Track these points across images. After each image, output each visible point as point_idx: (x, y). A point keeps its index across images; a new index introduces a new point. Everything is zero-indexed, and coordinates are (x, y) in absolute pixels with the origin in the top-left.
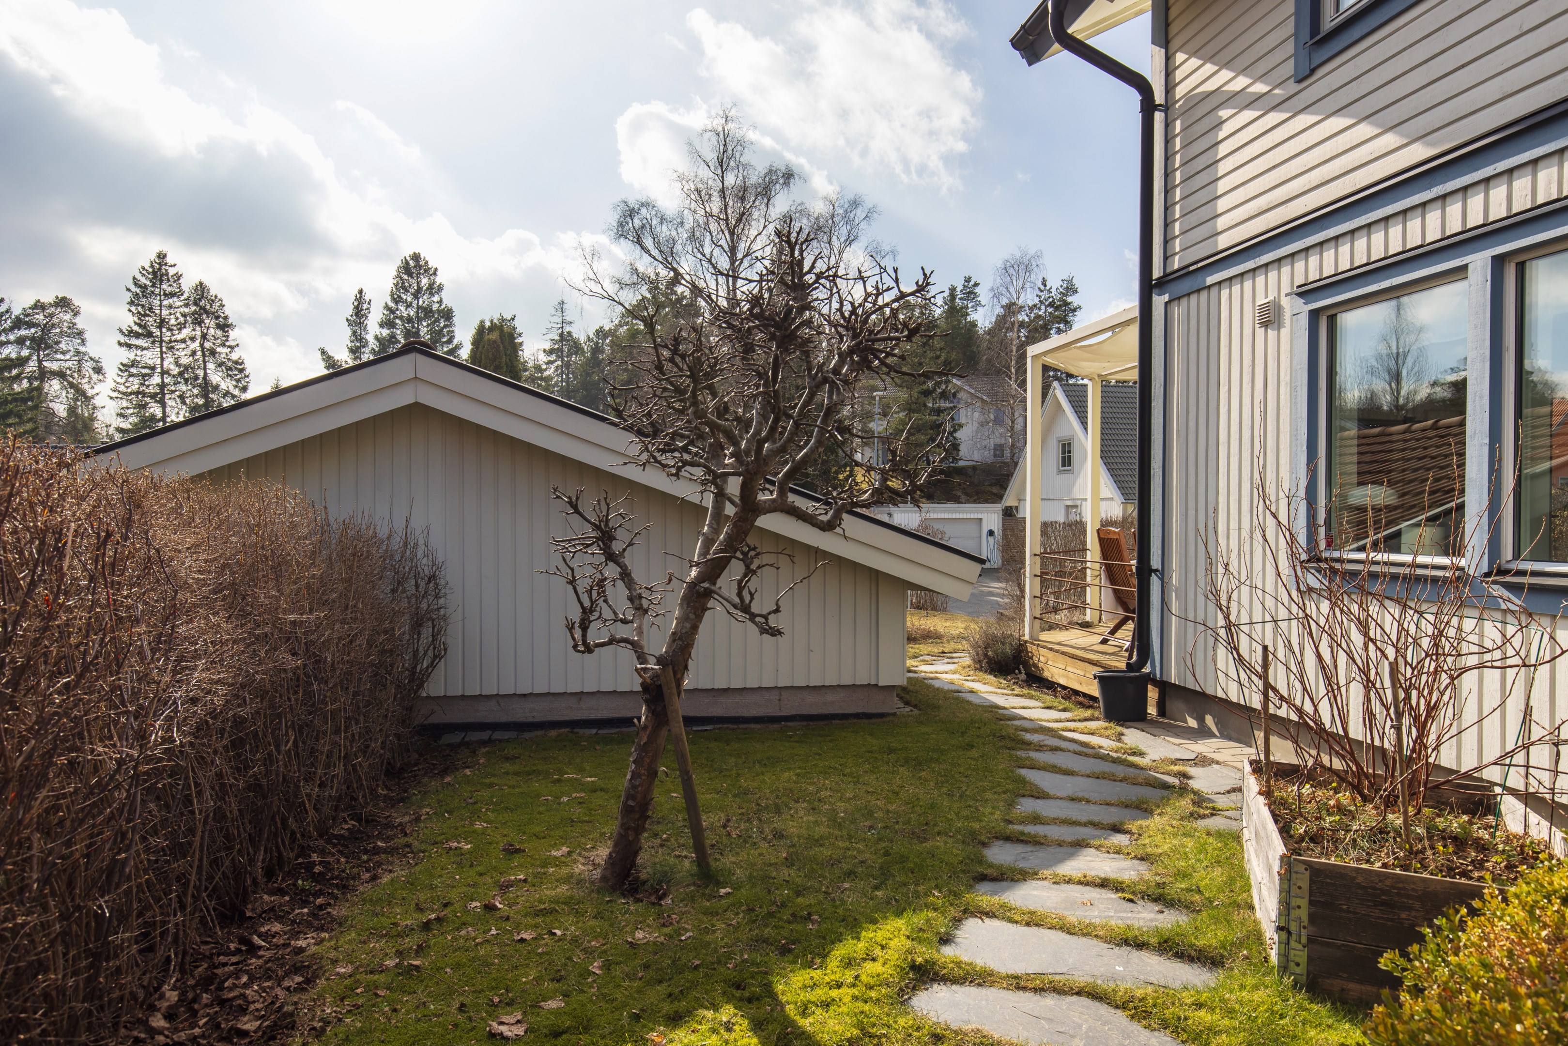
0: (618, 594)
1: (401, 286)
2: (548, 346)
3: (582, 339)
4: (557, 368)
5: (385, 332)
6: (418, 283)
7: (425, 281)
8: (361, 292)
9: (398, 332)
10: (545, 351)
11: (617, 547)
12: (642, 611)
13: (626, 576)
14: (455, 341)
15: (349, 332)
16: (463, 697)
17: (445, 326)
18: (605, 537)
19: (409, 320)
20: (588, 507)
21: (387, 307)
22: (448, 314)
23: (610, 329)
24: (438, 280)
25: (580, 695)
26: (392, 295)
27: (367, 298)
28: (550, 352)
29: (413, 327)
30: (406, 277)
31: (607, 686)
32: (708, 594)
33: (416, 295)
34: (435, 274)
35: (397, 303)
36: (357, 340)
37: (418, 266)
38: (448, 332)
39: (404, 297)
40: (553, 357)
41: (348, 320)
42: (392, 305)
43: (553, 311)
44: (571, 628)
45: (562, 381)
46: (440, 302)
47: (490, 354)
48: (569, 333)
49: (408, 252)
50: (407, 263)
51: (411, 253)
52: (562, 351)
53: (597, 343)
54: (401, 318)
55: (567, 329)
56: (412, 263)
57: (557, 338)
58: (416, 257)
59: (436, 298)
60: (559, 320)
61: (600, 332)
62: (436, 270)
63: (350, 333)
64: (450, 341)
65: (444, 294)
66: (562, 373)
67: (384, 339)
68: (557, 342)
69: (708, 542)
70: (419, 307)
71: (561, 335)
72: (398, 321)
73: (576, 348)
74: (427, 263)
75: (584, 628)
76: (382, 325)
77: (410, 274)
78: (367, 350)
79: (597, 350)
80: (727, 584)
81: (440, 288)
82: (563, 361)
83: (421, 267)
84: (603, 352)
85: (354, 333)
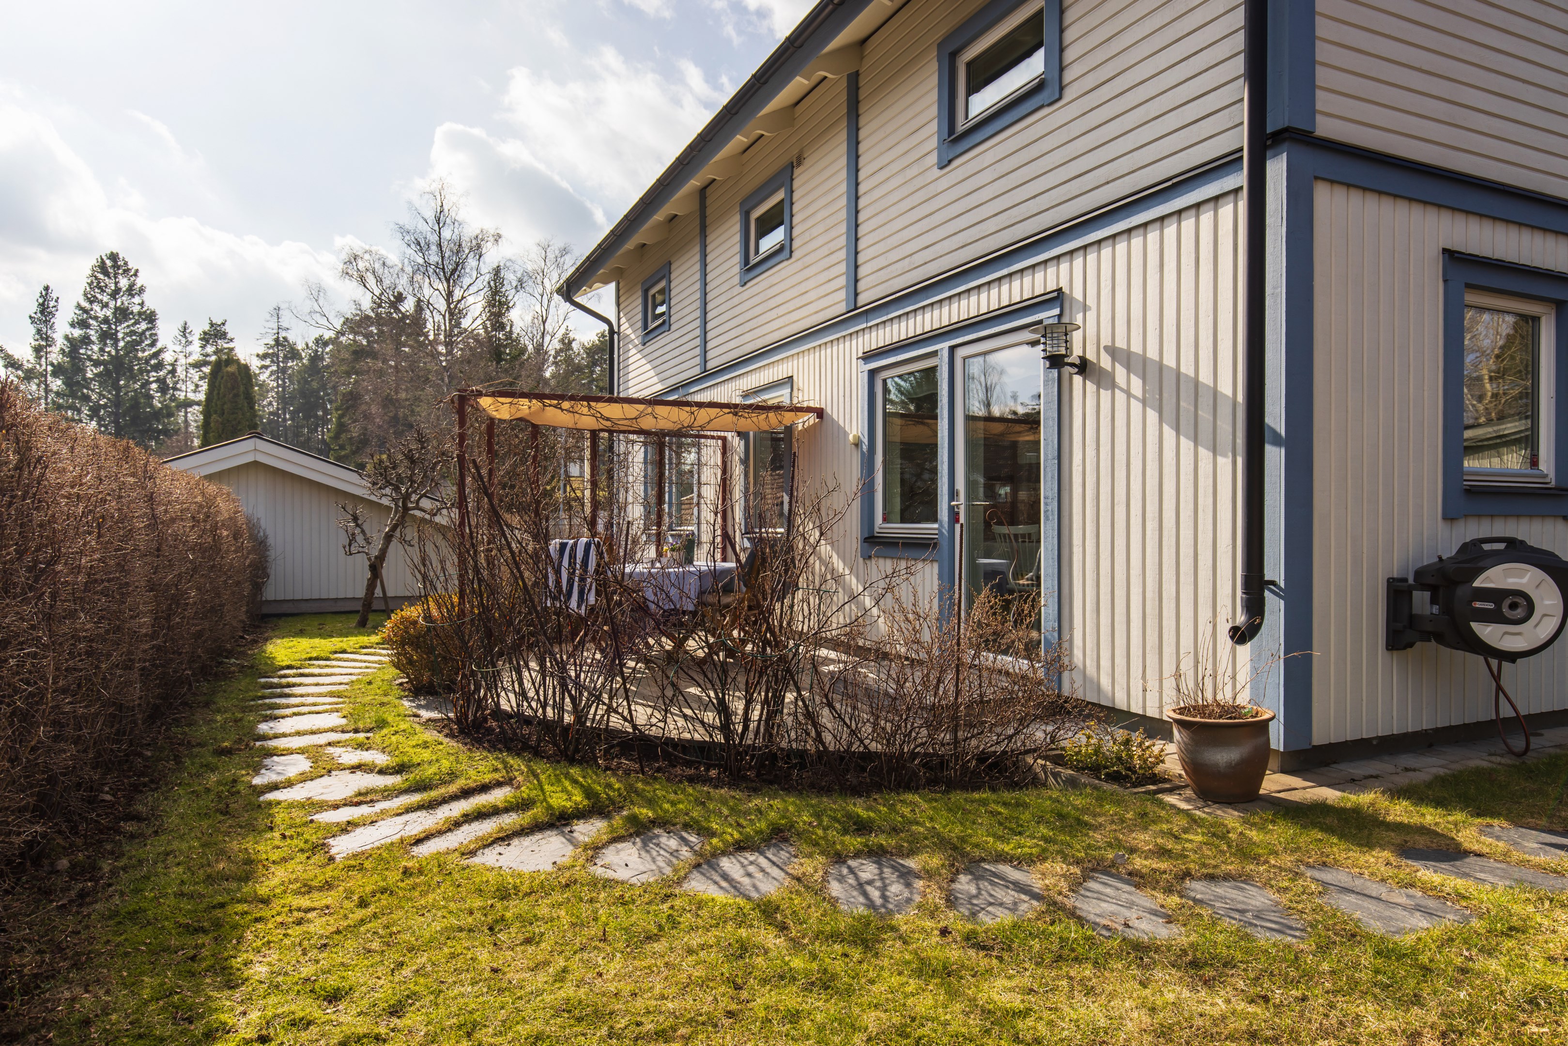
0: (360, 539)
1: (96, 285)
2: (262, 350)
3: (300, 346)
4: (272, 373)
5: (77, 333)
6: (116, 283)
7: (124, 283)
8: (47, 288)
9: (92, 332)
10: (258, 355)
11: (360, 522)
12: (369, 543)
13: (363, 532)
14: (159, 345)
15: (32, 330)
16: (275, 601)
17: (148, 329)
18: (355, 519)
19: (106, 320)
20: (349, 508)
21: (79, 307)
22: (151, 318)
23: (330, 339)
24: (139, 282)
25: (336, 600)
26: (85, 295)
27: (54, 295)
28: (264, 357)
29: (110, 328)
30: (101, 276)
31: (350, 595)
32: (392, 536)
33: (114, 294)
34: (136, 275)
35: (91, 302)
36: (42, 339)
37: (116, 266)
38: (151, 335)
39: (99, 297)
40: (267, 362)
41: (31, 317)
42: (85, 304)
43: (268, 317)
44: (344, 547)
45: (278, 386)
46: (142, 304)
47: (229, 385)
48: (285, 339)
49: (105, 252)
50: (103, 262)
51: (109, 252)
52: (278, 357)
53: (317, 351)
54: (96, 318)
55: (283, 334)
56: (109, 263)
57: (273, 343)
58: (114, 257)
59: (137, 300)
60: (275, 326)
61: (320, 341)
62: (137, 271)
63: (34, 331)
64: (153, 344)
65: (146, 296)
66: (278, 378)
67: (74, 339)
68: (272, 347)
69: (392, 519)
70: (116, 309)
71: (277, 340)
72: (91, 322)
73: (294, 354)
74: (126, 264)
75: (350, 545)
76: (73, 325)
77: (106, 273)
78: (55, 349)
79: (315, 358)
80: (397, 533)
81: (142, 290)
82: (278, 366)
83: (119, 267)
84: (323, 359)
85: (39, 331)
